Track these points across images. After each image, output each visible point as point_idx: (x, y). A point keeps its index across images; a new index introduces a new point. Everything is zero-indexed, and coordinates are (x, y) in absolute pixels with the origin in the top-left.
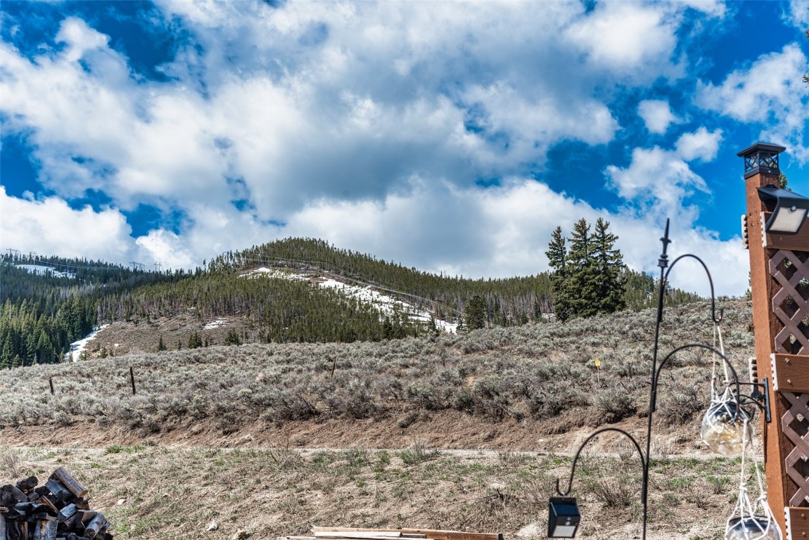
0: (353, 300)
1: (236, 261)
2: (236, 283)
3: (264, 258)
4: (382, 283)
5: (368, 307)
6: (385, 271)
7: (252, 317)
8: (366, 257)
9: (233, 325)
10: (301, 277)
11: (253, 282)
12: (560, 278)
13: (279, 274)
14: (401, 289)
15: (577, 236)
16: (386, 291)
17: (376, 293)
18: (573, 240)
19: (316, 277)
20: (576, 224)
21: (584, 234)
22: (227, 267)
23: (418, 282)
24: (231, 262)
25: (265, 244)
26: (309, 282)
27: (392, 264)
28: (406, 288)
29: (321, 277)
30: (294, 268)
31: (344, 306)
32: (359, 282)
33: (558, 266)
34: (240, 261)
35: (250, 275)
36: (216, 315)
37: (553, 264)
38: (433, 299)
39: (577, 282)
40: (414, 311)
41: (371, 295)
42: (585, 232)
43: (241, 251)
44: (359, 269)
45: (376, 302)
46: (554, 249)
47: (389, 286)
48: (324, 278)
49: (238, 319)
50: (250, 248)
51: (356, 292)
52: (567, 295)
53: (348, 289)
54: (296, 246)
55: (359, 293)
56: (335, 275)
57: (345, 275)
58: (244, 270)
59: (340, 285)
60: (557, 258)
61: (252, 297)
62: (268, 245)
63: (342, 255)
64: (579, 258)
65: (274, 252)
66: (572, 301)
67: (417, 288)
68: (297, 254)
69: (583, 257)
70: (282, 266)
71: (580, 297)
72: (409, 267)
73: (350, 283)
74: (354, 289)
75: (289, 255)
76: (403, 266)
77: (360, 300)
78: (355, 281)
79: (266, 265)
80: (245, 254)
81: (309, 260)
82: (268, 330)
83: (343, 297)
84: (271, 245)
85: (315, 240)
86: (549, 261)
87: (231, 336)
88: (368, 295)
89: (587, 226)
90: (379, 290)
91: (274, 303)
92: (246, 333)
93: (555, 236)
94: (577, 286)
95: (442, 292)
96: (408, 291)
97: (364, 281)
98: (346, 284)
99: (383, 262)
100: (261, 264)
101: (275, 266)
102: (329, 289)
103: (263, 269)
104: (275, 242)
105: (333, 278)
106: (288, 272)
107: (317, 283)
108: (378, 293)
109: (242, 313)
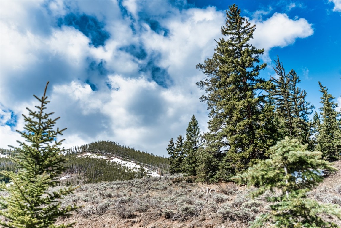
0: (125, 167)
1: (78, 150)
2: (75, 160)
3: (89, 149)
4: (138, 160)
5: (130, 170)
6: (139, 155)
7: (81, 174)
8: (132, 149)
9: (73, 178)
10: (104, 157)
11: (83, 159)
12: (172, 159)
13: (95, 156)
14: (145, 163)
15: (179, 142)
16: (139, 164)
17: (135, 164)
18: (177, 144)
19: (110, 157)
20: (178, 137)
21: (181, 141)
22: (73, 153)
23: (152, 159)
24: (75, 151)
25: (90, 143)
26: (107, 159)
27: (143, 152)
28: (147, 162)
29: (112, 157)
30: (102, 154)
31: (120, 169)
32: (128, 159)
33: (171, 154)
34: (79, 150)
35: (82, 156)
36: (66, 173)
37: (169, 153)
38: (158, 167)
39: (178, 161)
40: (150, 172)
41: (133, 165)
42: (182, 140)
43: (80, 146)
44: (128, 154)
45: (134, 168)
46: (170, 147)
47: (140, 161)
48: (113, 158)
49: (75, 175)
50: (83, 145)
51: (126, 164)
52: (174, 166)
53: (123, 162)
54: (103, 144)
55: (127, 164)
56: (118, 156)
57: (122, 156)
58: (80, 154)
59: (120, 161)
60: (171, 151)
61: (82, 166)
62: (91, 144)
63: (122, 148)
64: (179, 151)
65: (93, 147)
66: (176, 169)
67: (152, 162)
68: (103, 147)
69: (180, 151)
70: (97, 152)
71: (179, 167)
72: (150, 153)
73: (124, 160)
74: (125, 162)
75: (99, 148)
76: (147, 153)
77: (127, 167)
78: (126, 159)
79: (89, 152)
80: (81, 147)
81: (108, 150)
82: (87, 179)
83: (121, 166)
84: (92, 144)
85: (111, 142)
86: (168, 152)
87: (68, 183)
88: (132, 165)
89: (182, 138)
90: (136, 163)
91: (91, 168)
92: (78, 181)
93: (171, 142)
94: (178, 163)
95: (162, 164)
96: (148, 164)
97: (130, 159)
98: (123, 160)
99: (139, 151)
100: (88, 151)
101: (93, 153)
102: (115, 163)
103: (88, 154)
104: (94, 142)
105: (117, 157)
106: (99, 155)
107: (110, 160)
108: (136, 164)
109: (77, 172)
